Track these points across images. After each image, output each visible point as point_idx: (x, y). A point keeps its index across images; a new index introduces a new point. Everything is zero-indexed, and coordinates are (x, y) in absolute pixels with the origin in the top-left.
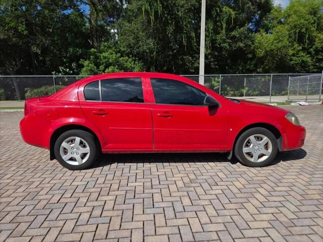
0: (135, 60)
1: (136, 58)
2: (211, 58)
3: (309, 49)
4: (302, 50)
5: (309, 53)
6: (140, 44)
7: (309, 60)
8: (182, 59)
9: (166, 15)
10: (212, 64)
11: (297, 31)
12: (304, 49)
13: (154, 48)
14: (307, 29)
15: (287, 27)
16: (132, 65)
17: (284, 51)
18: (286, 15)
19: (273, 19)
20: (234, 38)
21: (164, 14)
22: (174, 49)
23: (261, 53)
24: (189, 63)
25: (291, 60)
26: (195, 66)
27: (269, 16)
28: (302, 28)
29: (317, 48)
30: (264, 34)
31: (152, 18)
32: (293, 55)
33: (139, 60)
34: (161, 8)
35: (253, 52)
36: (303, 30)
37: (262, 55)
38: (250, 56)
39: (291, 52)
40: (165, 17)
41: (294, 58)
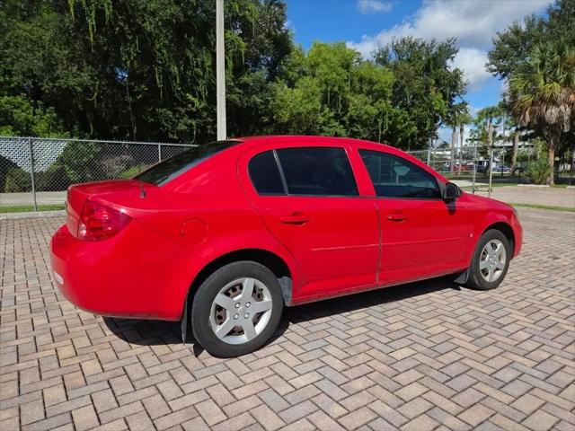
0: (36, 106)
1: (39, 102)
2: (207, 116)
3: (342, 117)
4: (334, 118)
5: (342, 123)
6: (58, 72)
7: (343, 131)
8: (154, 114)
9: (122, 24)
10: (209, 127)
11: (329, 89)
12: (337, 117)
13: (93, 85)
14: (340, 88)
15: (316, 81)
16: (30, 117)
17: (311, 117)
18: (313, 63)
19: (295, 66)
20: (245, 86)
21: (116, 20)
22: (138, 93)
23: (285, 116)
24: (166, 121)
25: (321, 131)
26: (179, 128)
27: (288, 60)
28: (334, 86)
29: (351, 116)
30: (286, 87)
31: (91, 22)
32: (324, 124)
33: (46, 105)
34: (111, 7)
35: (270, 113)
36: (336, 89)
37: (286, 120)
38: (266, 119)
39: (321, 119)
40: (119, 26)
41: (326, 129)
